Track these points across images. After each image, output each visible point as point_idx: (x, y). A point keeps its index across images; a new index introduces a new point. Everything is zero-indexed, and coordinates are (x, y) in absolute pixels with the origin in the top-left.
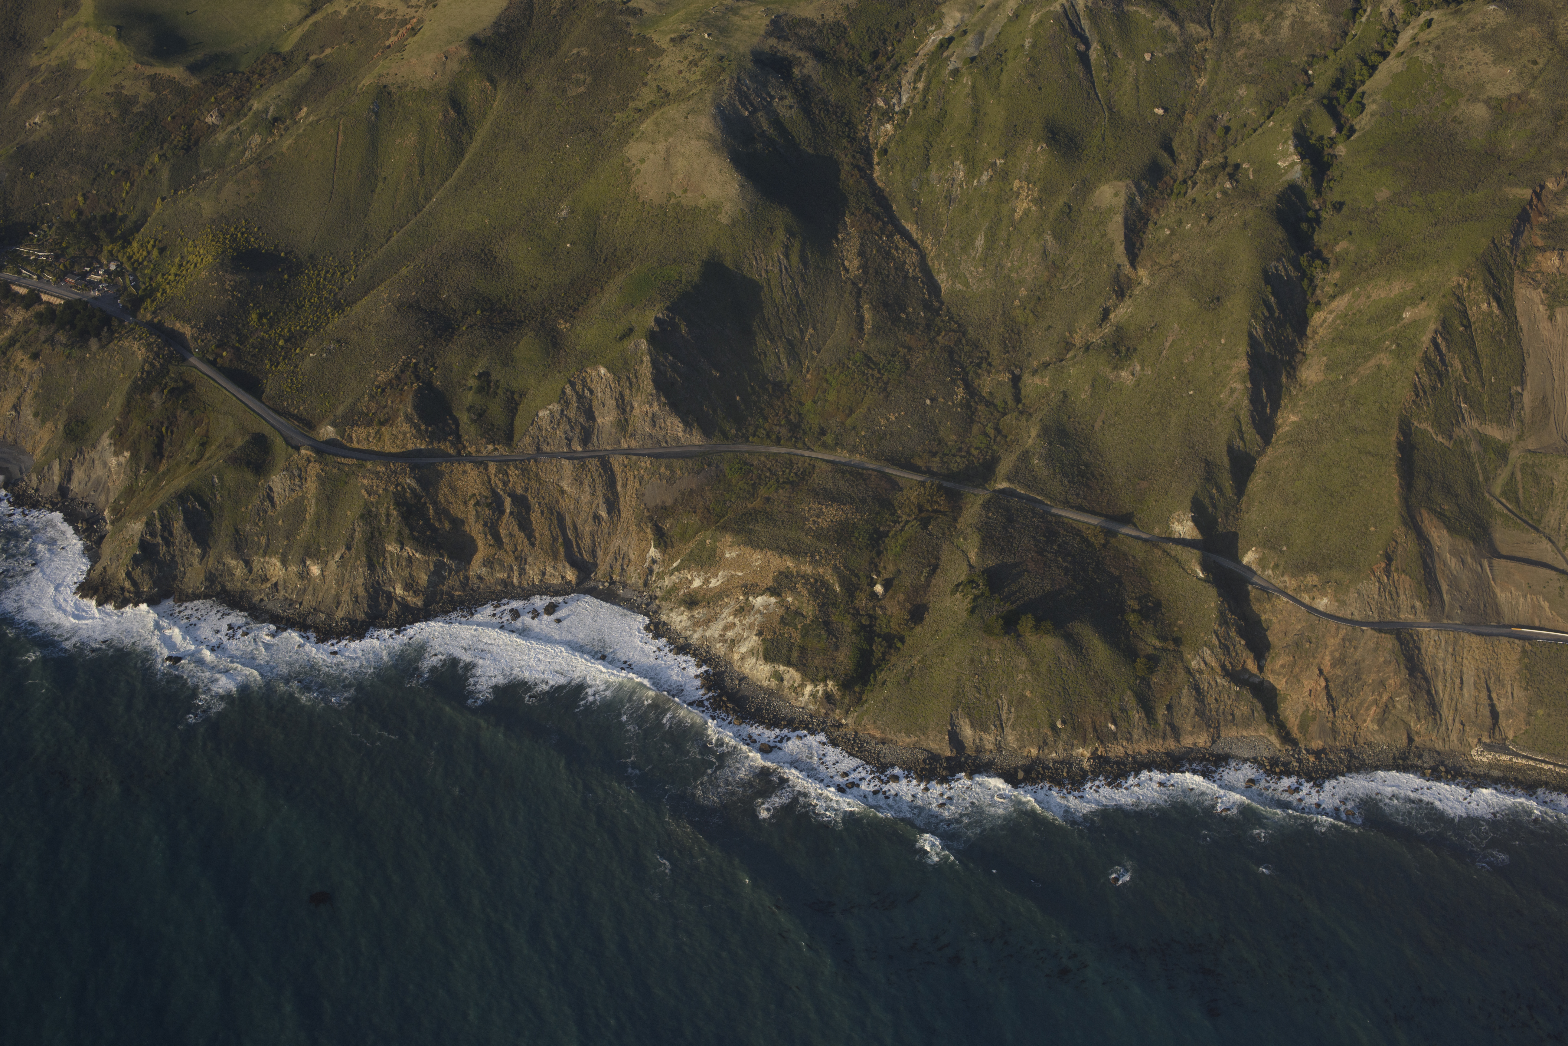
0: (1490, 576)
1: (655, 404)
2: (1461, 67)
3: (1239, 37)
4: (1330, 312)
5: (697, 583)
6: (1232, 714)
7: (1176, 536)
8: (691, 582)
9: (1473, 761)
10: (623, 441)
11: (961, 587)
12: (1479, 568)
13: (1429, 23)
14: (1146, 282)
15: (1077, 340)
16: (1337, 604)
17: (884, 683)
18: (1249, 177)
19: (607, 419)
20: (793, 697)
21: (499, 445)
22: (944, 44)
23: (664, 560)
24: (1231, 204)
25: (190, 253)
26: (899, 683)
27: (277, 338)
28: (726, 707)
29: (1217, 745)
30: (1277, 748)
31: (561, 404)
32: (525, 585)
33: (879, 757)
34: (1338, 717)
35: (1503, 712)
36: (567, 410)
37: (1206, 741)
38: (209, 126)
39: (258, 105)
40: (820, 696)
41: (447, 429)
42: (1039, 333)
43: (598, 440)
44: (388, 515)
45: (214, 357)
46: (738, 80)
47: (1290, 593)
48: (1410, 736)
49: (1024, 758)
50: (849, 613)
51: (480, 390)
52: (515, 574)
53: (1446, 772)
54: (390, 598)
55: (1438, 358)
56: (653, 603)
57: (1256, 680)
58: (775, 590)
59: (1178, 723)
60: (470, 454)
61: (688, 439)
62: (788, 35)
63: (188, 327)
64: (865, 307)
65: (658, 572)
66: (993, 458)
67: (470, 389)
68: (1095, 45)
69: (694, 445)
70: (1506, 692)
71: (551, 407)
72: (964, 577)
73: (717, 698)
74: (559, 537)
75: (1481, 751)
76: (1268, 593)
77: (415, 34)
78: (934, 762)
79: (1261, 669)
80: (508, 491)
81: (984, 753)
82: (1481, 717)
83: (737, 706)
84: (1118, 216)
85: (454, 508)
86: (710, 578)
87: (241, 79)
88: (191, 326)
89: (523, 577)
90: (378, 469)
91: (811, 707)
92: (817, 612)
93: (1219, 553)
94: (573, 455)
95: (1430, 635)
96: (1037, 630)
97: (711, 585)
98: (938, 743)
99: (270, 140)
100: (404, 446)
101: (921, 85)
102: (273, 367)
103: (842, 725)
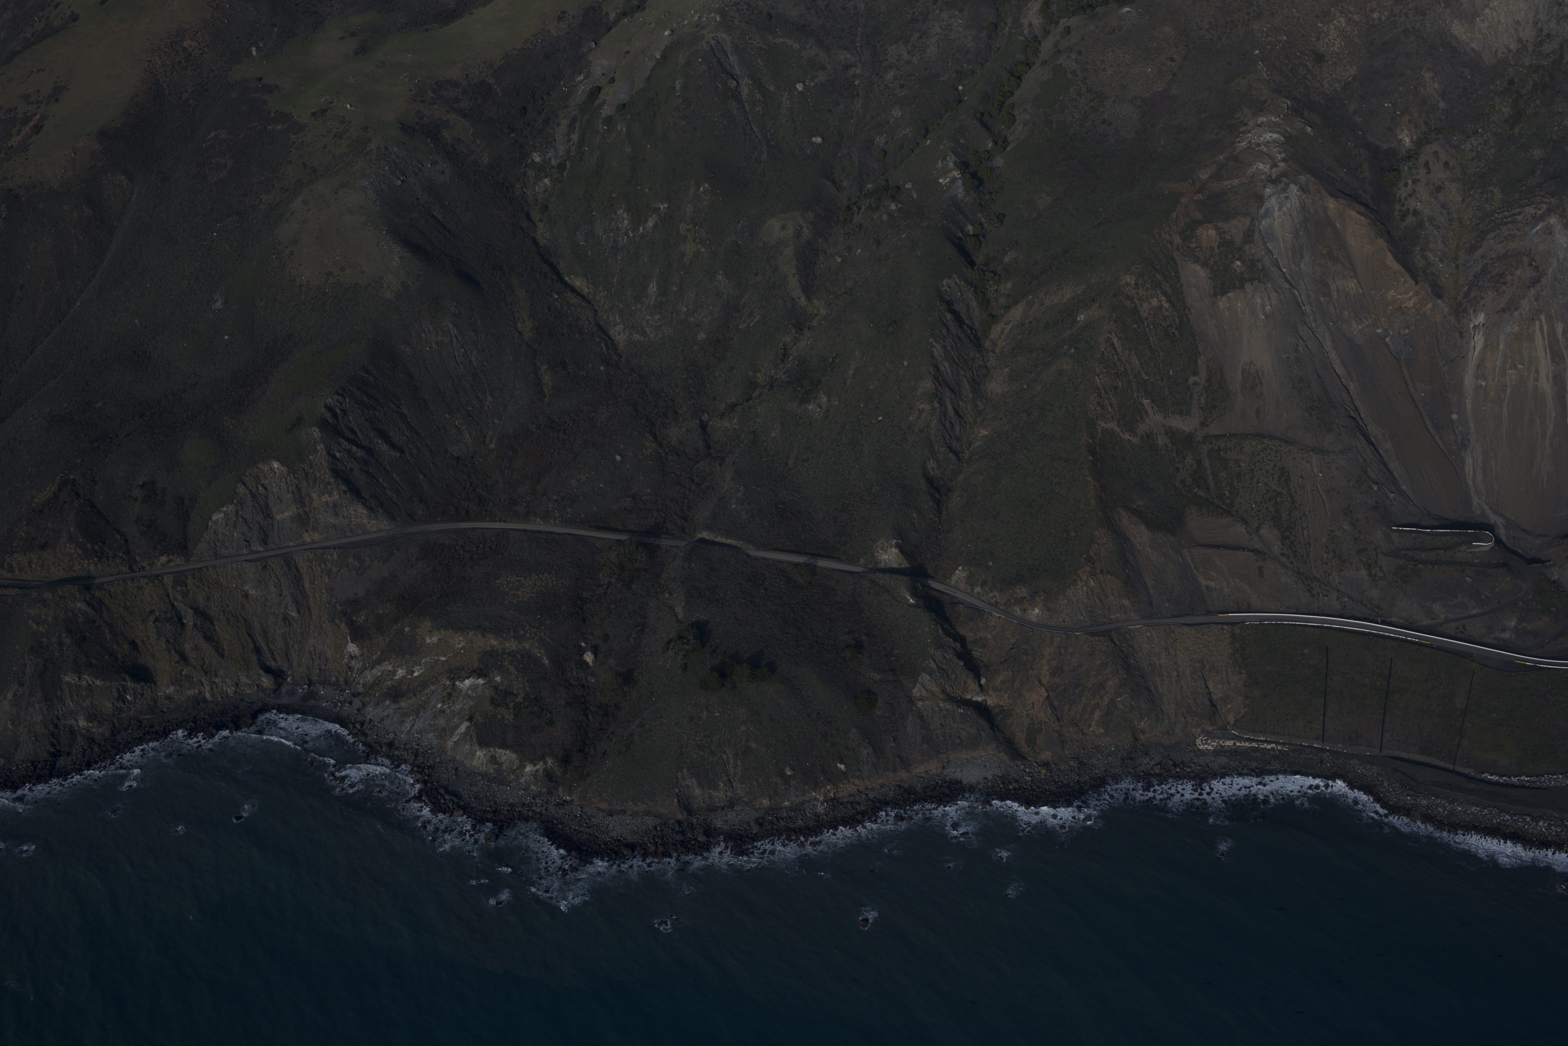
0: (1192, 566)
1: (335, 493)
2: (1104, 70)
3: (887, 60)
4: (1007, 323)
5: (401, 673)
6: (959, 737)
7: (882, 565)
8: (394, 673)
9: (1199, 750)
10: (306, 536)
11: (672, 644)
12: (1181, 559)
13: (1068, 30)
14: (823, 312)
15: (761, 378)
16: (1048, 613)
17: (604, 753)
18: (912, 197)
19: (286, 514)
20: (513, 779)
21: (173, 555)
22: (594, 94)
23: (362, 654)
24: (898, 226)
26: (620, 752)
28: (445, 799)
29: (948, 770)
30: (1008, 765)
31: (235, 504)
32: (219, 699)
33: (609, 831)
34: (1063, 726)
35: (1221, 698)
36: (242, 511)
37: (937, 768)
40: (540, 776)
41: (116, 544)
42: (723, 375)
43: (279, 537)
44: (61, 644)
46: (386, 149)
47: (1001, 607)
48: (1135, 735)
49: (757, 810)
50: (560, 686)
51: (147, 500)
52: (207, 688)
53: (1175, 765)
54: (73, 732)
55: (1116, 357)
56: (356, 701)
57: (979, 699)
58: (482, 671)
59: (906, 754)
60: (143, 568)
61: (374, 525)
62: (433, 99)
64: (543, 368)
65: (358, 667)
66: (690, 508)
67: (136, 499)
68: (746, 80)
69: (381, 530)
70: (1222, 678)
71: (224, 509)
72: (674, 634)
73: (434, 792)
74: (249, 644)
75: (1205, 740)
76: (980, 611)
77: (39, 132)
78: (665, 827)
79: (982, 688)
80: (189, 603)
81: (715, 811)
82: (1201, 706)
83: (456, 797)
84: (788, 249)
85: (132, 628)
86: (414, 666)
89: (215, 690)
90: (44, 597)
91: (533, 787)
92: (528, 689)
93: (928, 576)
94: (254, 556)
95: (1142, 633)
96: (753, 678)
97: (416, 673)
98: (668, 807)
100: (71, 568)
101: (576, 136)
103: (567, 802)
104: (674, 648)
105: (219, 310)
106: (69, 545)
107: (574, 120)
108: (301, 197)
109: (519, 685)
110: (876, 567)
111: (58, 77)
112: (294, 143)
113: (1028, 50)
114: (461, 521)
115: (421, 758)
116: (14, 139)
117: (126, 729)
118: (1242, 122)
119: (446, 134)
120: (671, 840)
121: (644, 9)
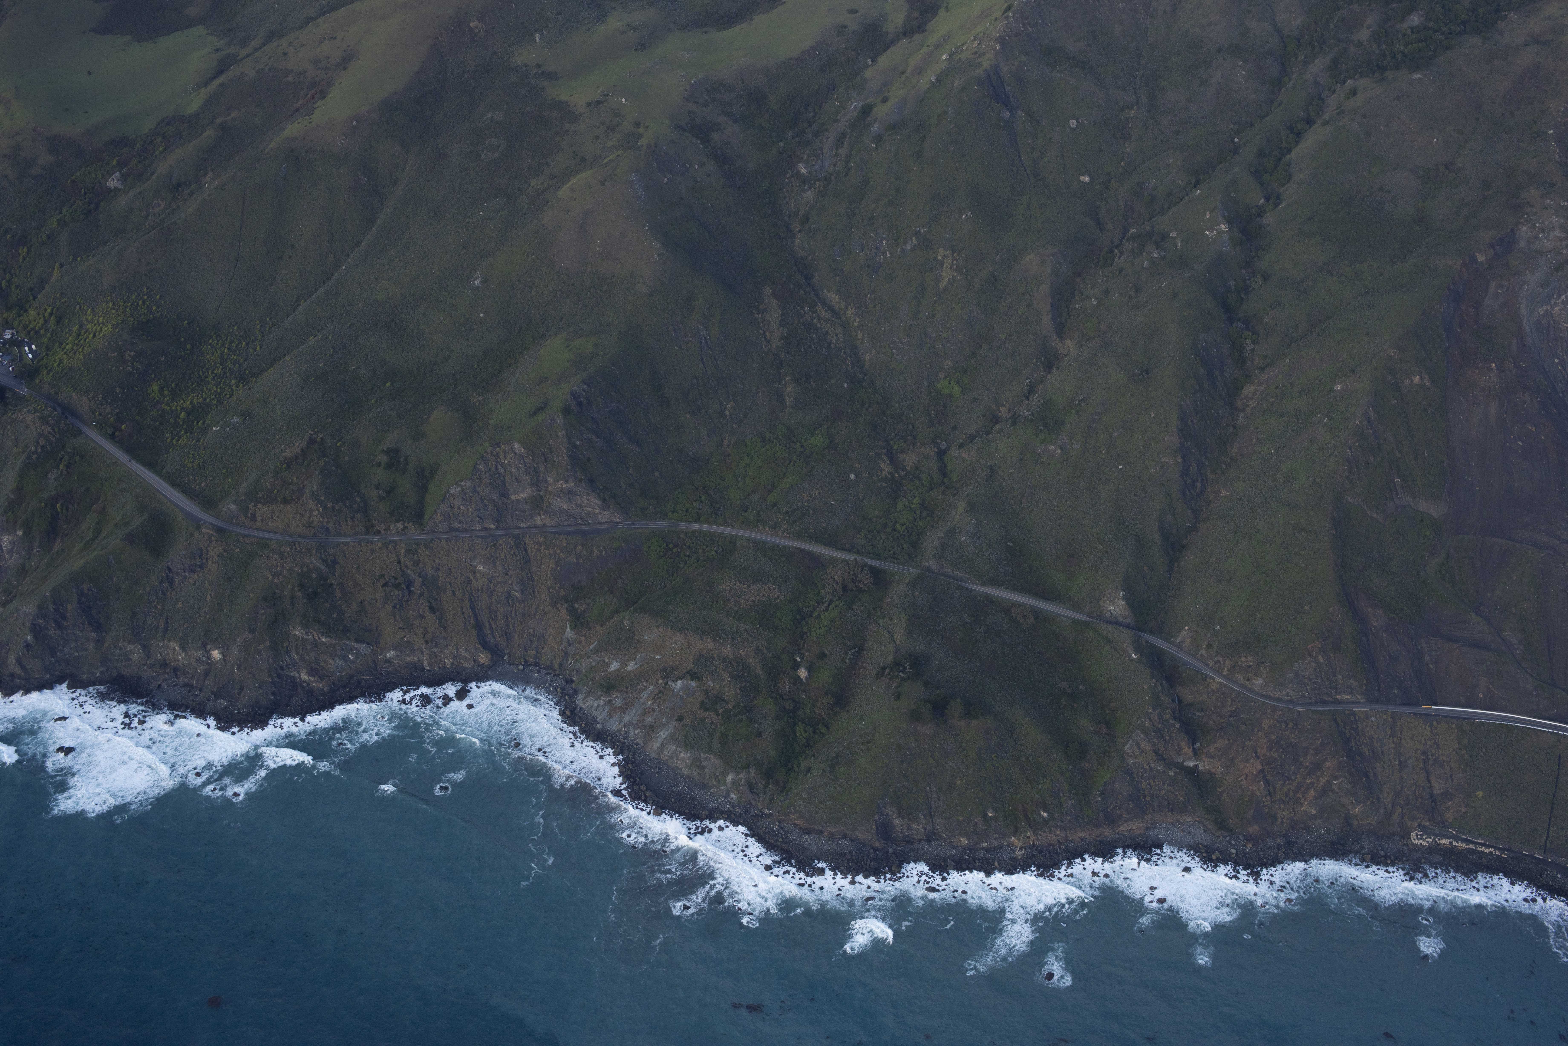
1: (571, 480)
2: (1388, 136)
3: (1164, 104)
4: (1261, 385)
5: (614, 666)
6: (1167, 800)
7: (1107, 616)
8: (608, 665)
9: (1413, 844)
10: (538, 519)
11: (887, 670)
12: (1416, 649)
13: (1354, 92)
14: (1073, 353)
15: (1004, 412)
16: (1272, 684)
17: (808, 771)
18: (1176, 247)
19: (521, 495)
20: (715, 785)
21: (409, 523)
22: (866, 111)
23: (580, 642)
24: (1159, 274)
25: (89, 322)
26: (824, 771)
27: (179, 411)
28: (645, 796)
29: (1151, 832)
30: (1213, 834)
31: (473, 480)
32: (437, 669)
33: (804, 849)
34: (1275, 802)
35: (1442, 794)
36: (479, 487)
37: (1140, 828)
38: (109, 191)
39: (161, 168)
40: (742, 785)
41: (355, 506)
42: (965, 406)
43: (512, 517)
44: (292, 597)
45: (112, 430)
46: (656, 147)
47: (1224, 673)
48: (1348, 820)
49: (954, 847)
50: (772, 698)
51: (389, 466)
52: (426, 657)
53: (1386, 857)
54: (294, 684)
55: (1371, 431)
56: (568, 687)
57: (1191, 764)
58: (695, 673)
59: (1112, 810)
60: (379, 532)
61: (605, 516)
62: (706, 100)
63: (86, 400)
64: (787, 379)
65: (574, 655)
66: (919, 535)
67: (379, 465)
68: (1019, 112)
69: (611, 522)
70: (1445, 773)
71: (463, 483)
72: (890, 660)
73: (636, 787)
74: (472, 619)
75: (1421, 835)
76: (1202, 674)
77: (325, 97)
78: (860, 853)
79: (1195, 753)
80: (419, 571)
81: (913, 843)
82: (1420, 800)
83: (656, 796)
84: (1044, 285)
85: (362, 589)
86: (628, 661)
87: (145, 142)
88: (89, 399)
89: (433, 660)
90: (282, 549)
91: (733, 796)
92: (739, 697)
93: (1151, 632)
94: (486, 533)
95: (1367, 717)
96: (966, 714)
97: (629, 668)
98: (866, 833)
99: (174, 205)
100: (310, 525)
101: (843, 151)
102: (174, 441)
103: (766, 815)
104: (889, 674)
105: (478, 288)
106: (310, 501)
107: (843, 135)
108: (568, 185)
109: (731, 693)
110: (1101, 617)
111: (349, 46)
112: (567, 131)
113: (1311, 108)
114: (691, 522)
115: (626, 752)
116: (301, 102)
117: (345, 687)
118: (1528, 203)
119: (716, 136)
120: (865, 866)
121: (923, 31)
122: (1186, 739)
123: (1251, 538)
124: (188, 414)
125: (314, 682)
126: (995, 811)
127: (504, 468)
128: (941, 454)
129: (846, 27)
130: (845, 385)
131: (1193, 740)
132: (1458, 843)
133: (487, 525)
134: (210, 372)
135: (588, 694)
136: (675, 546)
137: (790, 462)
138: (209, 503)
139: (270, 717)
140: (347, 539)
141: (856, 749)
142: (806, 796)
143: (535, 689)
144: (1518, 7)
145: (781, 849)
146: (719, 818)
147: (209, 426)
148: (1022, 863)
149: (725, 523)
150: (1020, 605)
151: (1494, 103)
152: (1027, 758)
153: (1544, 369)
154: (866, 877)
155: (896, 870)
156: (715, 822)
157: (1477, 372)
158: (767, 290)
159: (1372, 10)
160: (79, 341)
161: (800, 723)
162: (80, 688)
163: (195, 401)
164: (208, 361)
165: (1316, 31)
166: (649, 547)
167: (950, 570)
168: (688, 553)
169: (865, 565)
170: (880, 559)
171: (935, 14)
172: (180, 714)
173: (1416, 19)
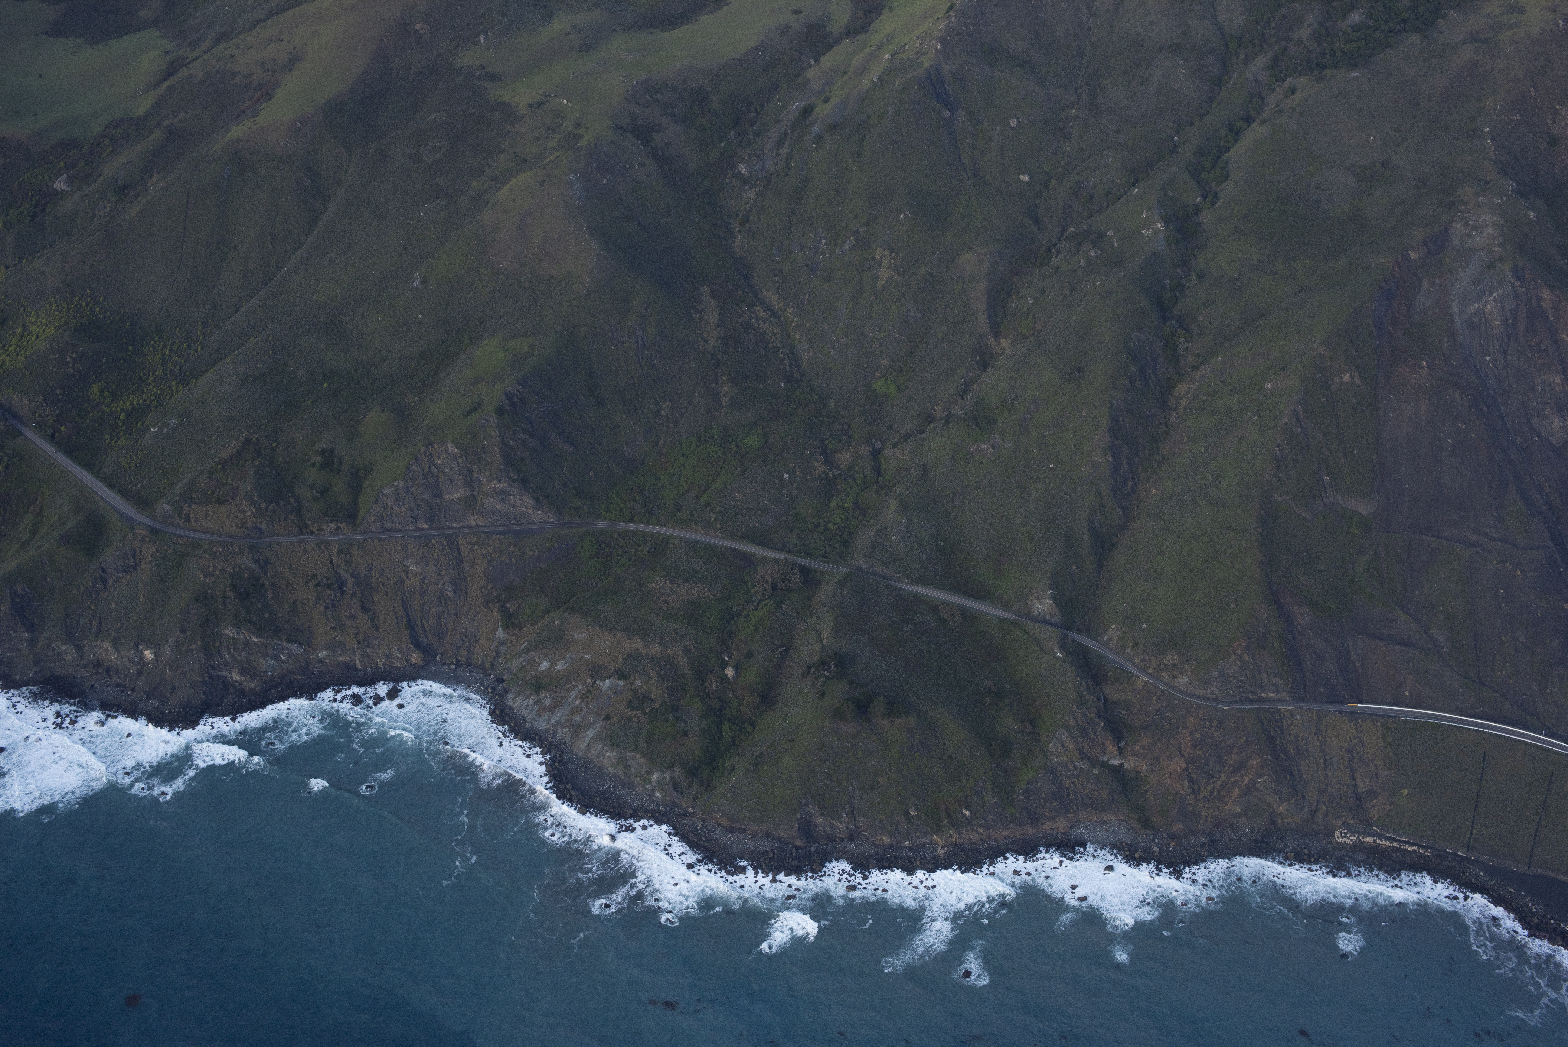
0: (1354, 655)
1: (504, 480)
3: (1105, 103)
4: (1193, 383)
5: (544, 665)
6: (1091, 799)
7: (1034, 614)
8: (538, 665)
9: (1337, 843)
10: (471, 519)
11: (813, 669)
12: (1342, 646)
13: (1293, 90)
14: (1008, 352)
15: (939, 411)
16: (1197, 682)
17: (732, 770)
18: (1113, 246)
19: (455, 495)
20: (640, 784)
21: (342, 523)
22: (808, 111)
23: (511, 642)
24: (1094, 273)
25: (33, 324)
26: (747, 770)
27: (119, 412)
28: (571, 795)
29: (1075, 831)
30: (1137, 832)
31: (406, 480)
32: (369, 669)
33: (727, 847)
34: (1199, 800)
35: (1367, 792)
36: (412, 487)
37: (1064, 827)
38: (57, 193)
39: (108, 171)
40: (667, 784)
41: (289, 507)
42: (901, 405)
43: (445, 517)
44: (224, 597)
45: (52, 431)
46: (596, 147)
47: (1150, 672)
48: (1272, 818)
49: (876, 846)
50: (698, 697)
51: (323, 467)
52: (359, 657)
53: (1309, 855)
54: (226, 684)
55: (1300, 429)
56: (499, 687)
57: (1116, 762)
58: (623, 673)
59: (1035, 808)
60: (312, 533)
61: (538, 516)
62: (648, 101)
63: (26, 401)
64: (724, 378)
65: (506, 654)
66: (851, 534)
67: (313, 465)
68: (960, 112)
69: (544, 522)
70: (1370, 771)
71: (396, 484)
72: (816, 658)
73: (562, 786)
74: (404, 618)
75: (1345, 833)
76: (1127, 673)
77: (270, 99)
78: (783, 851)
79: (1121, 751)
80: (351, 571)
81: (835, 841)
82: (1344, 798)
83: (582, 795)
84: (981, 285)
85: (294, 589)
86: (558, 660)
87: (92, 144)
88: (29, 400)
89: (366, 660)
90: (215, 549)
91: (658, 794)
92: (666, 696)
93: (1079, 631)
94: (419, 533)
95: (1292, 714)
96: (889, 713)
97: (559, 667)
98: (788, 832)
99: (119, 208)
100: (243, 525)
101: (784, 151)
102: (113, 443)
103: (690, 813)
104: (814, 673)
105: (417, 289)
106: (244, 502)
107: (785, 135)
108: (508, 186)
109: (657, 691)
110: (1029, 616)
111: (295, 48)
112: (509, 132)
113: (1250, 106)
114: (624, 522)
115: (554, 752)
116: (247, 104)
117: (276, 687)
118: (1462, 200)
119: (657, 137)
120: (786, 865)
121: (867, 31)
122: (1110, 737)
123: (1178, 536)
124: (128, 416)
125: (246, 681)
126: (917, 809)
127: (437, 468)
128: (876, 453)
129: (790, 27)
130: (782, 385)
131: (1118, 738)
132: (1381, 841)
133: (420, 525)
134: (151, 373)
135: (519, 693)
136: (608, 546)
137: (724, 462)
138: (144, 504)
139: (202, 717)
140: (280, 540)
141: (779, 748)
142: (729, 795)
143: (466, 689)
144: (1458, 6)
145: (704, 847)
146: (642, 817)
147: (148, 427)
148: (943, 862)
149: (659, 523)
150: (948, 604)
151: (1431, 101)
152: (950, 757)
153: (1475, 366)
154: (787, 875)
155: (818, 869)
156: (639, 821)
157: (1407, 370)
158: (706, 290)
159: (1313, 9)
160: (22, 343)
161: (726, 722)
162: (14, 688)
163: (135, 403)
164: (150, 363)
165: (1257, 30)
166: (582, 547)
167: (879, 569)
168: (620, 553)
169: (794, 565)
170: (810, 558)
171: (879, 14)
172: (112, 713)
173: (1357, 17)
